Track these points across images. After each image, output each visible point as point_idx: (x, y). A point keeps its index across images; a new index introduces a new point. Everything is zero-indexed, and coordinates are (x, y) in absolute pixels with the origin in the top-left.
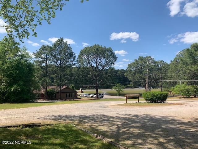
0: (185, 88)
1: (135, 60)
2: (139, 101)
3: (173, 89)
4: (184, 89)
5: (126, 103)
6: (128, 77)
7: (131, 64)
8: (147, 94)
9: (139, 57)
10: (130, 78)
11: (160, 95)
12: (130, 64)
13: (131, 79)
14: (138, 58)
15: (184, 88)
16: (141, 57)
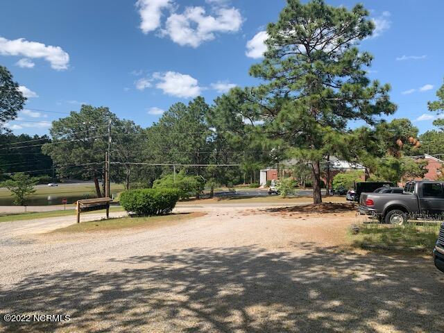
0: (183, 181)
1: (72, 113)
2: (108, 215)
3: (158, 183)
4: (181, 183)
5: (76, 222)
6: (52, 154)
7: (62, 121)
8: (134, 195)
9: (83, 106)
10: (57, 157)
11: (165, 197)
12: (58, 120)
13: (59, 160)
14: (81, 108)
15: (180, 181)
16: (87, 107)
